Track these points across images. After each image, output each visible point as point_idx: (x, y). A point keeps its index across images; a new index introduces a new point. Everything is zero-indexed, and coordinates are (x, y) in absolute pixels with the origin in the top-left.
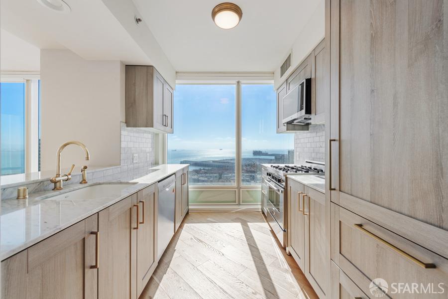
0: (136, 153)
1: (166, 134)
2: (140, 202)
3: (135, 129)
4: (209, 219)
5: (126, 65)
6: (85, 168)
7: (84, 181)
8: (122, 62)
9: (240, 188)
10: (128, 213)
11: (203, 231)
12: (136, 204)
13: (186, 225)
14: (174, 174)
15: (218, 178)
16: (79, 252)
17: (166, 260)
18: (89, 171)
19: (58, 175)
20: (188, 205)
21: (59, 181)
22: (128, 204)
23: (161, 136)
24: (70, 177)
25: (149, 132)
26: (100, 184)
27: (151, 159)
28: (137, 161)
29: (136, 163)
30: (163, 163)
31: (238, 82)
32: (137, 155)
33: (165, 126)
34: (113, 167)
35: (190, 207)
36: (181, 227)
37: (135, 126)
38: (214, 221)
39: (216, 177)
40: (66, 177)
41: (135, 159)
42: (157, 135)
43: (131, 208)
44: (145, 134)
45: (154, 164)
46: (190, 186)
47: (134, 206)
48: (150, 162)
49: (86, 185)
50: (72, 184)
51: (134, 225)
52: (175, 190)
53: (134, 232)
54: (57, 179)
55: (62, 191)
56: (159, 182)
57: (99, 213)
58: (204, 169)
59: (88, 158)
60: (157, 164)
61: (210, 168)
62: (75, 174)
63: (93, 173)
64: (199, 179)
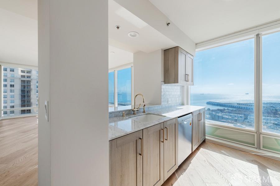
0: (170, 98)
1: (189, 86)
2: (166, 128)
3: (169, 84)
4: (223, 151)
5: (164, 50)
6: (145, 105)
7: (144, 112)
8: (162, 49)
9: (260, 134)
10: (159, 132)
11: (215, 159)
12: (163, 128)
13: (201, 149)
14: (192, 113)
15: (243, 119)
16: (135, 145)
17: (184, 167)
18: (146, 107)
19: (135, 108)
20: (205, 135)
21: (135, 111)
22: (158, 128)
23: (185, 87)
24: (139, 109)
25: (178, 85)
26: (150, 114)
27: (179, 101)
28: (170, 103)
29: (170, 104)
30: (187, 104)
31: (258, 35)
32: (170, 99)
33: (187, 81)
34: (158, 105)
35: (206, 137)
36: (198, 149)
37: (169, 83)
38: (227, 154)
39: (241, 117)
40: (137, 109)
41: (169, 101)
42: (183, 86)
43: (160, 130)
44: (175, 87)
45: (181, 105)
46: (206, 122)
47: (162, 129)
48: (179, 103)
49: (144, 114)
50: (140, 112)
51: (162, 140)
52: (192, 124)
53: (162, 143)
54: (134, 110)
55: (136, 115)
56: (179, 117)
57: (143, 130)
58: (228, 109)
59: (144, 101)
60: (183, 104)
61: (234, 109)
62: (141, 108)
63: (148, 108)
64: (223, 116)
